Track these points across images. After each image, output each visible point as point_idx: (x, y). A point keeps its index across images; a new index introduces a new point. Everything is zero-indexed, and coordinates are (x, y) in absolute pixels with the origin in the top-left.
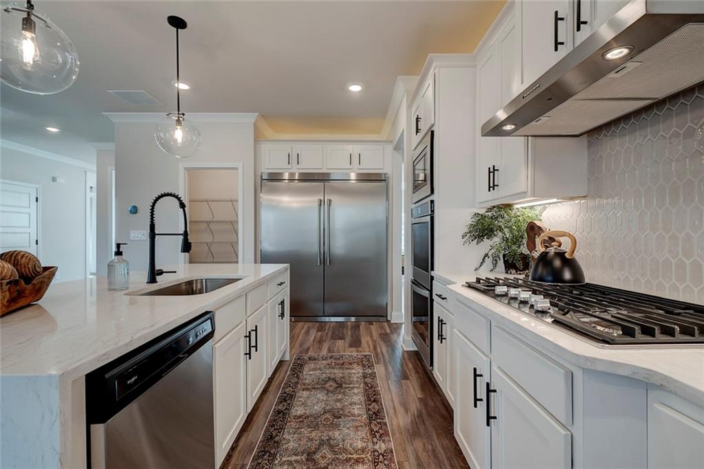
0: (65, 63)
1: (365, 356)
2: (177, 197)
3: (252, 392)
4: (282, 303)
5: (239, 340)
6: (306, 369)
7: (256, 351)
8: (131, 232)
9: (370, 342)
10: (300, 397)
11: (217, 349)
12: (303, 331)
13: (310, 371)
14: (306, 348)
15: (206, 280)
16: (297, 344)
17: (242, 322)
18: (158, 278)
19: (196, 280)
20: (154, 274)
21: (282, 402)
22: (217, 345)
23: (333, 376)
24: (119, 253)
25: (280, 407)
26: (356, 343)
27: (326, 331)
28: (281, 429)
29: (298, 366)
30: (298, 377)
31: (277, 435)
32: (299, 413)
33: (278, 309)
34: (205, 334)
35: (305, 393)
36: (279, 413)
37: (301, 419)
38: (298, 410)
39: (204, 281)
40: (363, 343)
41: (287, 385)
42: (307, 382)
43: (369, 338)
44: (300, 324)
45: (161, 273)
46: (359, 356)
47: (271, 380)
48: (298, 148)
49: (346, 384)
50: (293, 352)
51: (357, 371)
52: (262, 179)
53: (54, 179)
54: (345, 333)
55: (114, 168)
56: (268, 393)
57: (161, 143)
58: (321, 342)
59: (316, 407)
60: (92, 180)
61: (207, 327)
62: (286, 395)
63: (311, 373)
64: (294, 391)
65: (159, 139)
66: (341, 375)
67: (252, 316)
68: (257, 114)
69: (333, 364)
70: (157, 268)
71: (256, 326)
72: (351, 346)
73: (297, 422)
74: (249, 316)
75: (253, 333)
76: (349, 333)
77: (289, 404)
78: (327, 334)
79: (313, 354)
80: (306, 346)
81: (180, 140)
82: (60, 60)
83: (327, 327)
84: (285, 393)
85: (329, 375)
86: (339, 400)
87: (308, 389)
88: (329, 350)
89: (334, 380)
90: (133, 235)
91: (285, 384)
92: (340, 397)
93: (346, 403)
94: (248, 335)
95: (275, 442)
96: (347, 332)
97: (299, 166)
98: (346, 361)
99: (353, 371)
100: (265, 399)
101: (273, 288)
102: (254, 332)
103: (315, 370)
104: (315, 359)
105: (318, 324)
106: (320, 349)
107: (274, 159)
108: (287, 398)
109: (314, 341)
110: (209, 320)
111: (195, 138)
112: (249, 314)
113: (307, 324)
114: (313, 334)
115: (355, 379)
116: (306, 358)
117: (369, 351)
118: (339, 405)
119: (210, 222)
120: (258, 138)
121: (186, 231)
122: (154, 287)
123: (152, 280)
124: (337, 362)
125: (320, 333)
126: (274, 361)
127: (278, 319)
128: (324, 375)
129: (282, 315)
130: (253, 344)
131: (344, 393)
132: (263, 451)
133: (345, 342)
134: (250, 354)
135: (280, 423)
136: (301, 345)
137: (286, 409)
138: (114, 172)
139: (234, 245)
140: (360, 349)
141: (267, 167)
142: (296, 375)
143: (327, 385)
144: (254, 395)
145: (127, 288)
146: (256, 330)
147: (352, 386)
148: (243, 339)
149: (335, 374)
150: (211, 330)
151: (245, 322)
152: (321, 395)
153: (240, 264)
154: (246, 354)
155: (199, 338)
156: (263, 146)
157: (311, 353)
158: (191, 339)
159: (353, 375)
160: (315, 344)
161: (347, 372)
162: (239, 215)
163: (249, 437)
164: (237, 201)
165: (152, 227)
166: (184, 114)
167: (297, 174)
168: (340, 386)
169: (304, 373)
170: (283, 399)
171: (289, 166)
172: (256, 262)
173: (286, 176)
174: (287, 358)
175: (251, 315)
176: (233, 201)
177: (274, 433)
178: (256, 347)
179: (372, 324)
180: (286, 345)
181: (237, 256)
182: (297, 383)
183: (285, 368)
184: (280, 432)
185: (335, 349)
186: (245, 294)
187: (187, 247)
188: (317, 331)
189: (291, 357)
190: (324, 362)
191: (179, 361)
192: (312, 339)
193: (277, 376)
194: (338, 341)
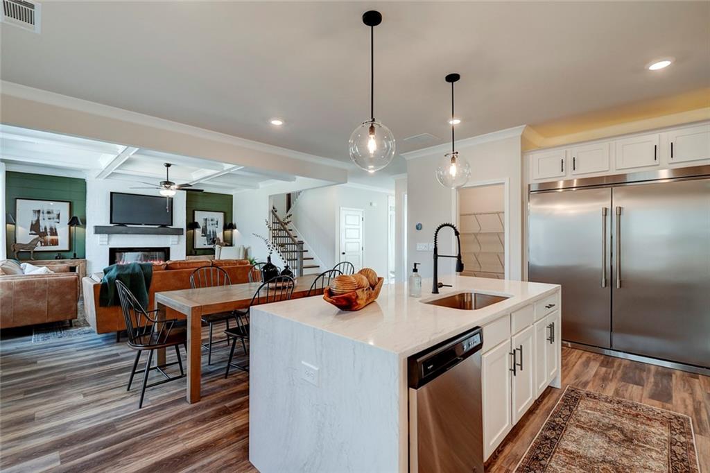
0: (388, 147)
1: (677, 418)
2: (453, 227)
3: (517, 408)
4: (552, 326)
5: (504, 355)
6: (582, 405)
7: (521, 369)
8: (418, 244)
9: (689, 402)
10: (573, 433)
11: (485, 359)
12: (580, 361)
13: (587, 408)
14: (583, 381)
15: (475, 294)
16: (572, 374)
17: (506, 340)
18: (439, 289)
19: (467, 294)
20: (437, 286)
21: (550, 429)
22: (485, 356)
23: (619, 425)
24: (415, 270)
25: (548, 434)
26: (663, 395)
27: (615, 369)
28: (548, 455)
29: (572, 399)
30: (570, 410)
31: (543, 459)
32: (570, 448)
33: (546, 333)
34: (475, 345)
35: (579, 430)
36: (547, 439)
37: (572, 456)
38: (568, 444)
39: (473, 295)
40: (674, 398)
41: (557, 414)
42: (582, 420)
43: (686, 395)
44: (576, 353)
45: (441, 286)
46: (665, 414)
47: (538, 403)
48: (574, 151)
49: (639, 441)
50: (565, 382)
51: (659, 433)
52: (530, 191)
53: (371, 204)
54: (645, 378)
55: (406, 192)
56: (535, 415)
57: (440, 179)
58: (605, 379)
59: (592, 451)
60: (392, 202)
61: (476, 339)
62: (555, 424)
63: (589, 411)
64: (565, 424)
65: (440, 176)
66: (632, 428)
67: (518, 335)
68: (525, 126)
69: (621, 412)
70: (439, 282)
71: (521, 346)
72: (652, 397)
73: (567, 457)
74: (514, 335)
75: (518, 353)
76: (652, 380)
77: (558, 434)
78: (615, 373)
79: (593, 391)
80: (584, 379)
81: (454, 175)
82: (386, 146)
83: (616, 364)
84: (554, 421)
85: (614, 422)
86: (627, 457)
87: (582, 428)
88: (617, 393)
89: (621, 430)
90: (418, 247)
91: (555, 412)
92: (627, 452)
93: (636, 463)
94: (513, 352)
95: (541, 464)
96: (648, 378)
97: (575, 172)
98: (641, 412)
99: (653, 430)
100: (531, 419)
101: (540, 309)
102: (519, 351)
103: (595, 409)
104: (595, 398)
105: (602, 358)
106: (604, 388)
107: (544, 167)
108: (557, 428)
109: (595, 376)
110: (478, 335)
111: (466, 170)
112: (513, 333)
113: (587, 355)
114: (594, 367)
115: (655, 440)
116: (583, 392)
117: (685, 413)
118: (625, 461)
119: (477, 234)
120: (526, 147)
121: (459, 254)
122: (437, 297)
123: (436, 291)
124: (628, 410)
125: (604, 369)
126: (542, 384)
127: (546, 342)
128: (607, 420)
129: (551, 339)
130: (518, 361)
131: (634, 451)
132: (527, 467)
133: (642, 389)
134: (515, 370)
135: (546, 449)
136: (577, 377)
137: (555, 438)
138: (406, 196)
139: (500, 257)
140: (668, 405)
141: (536, 177)
142: (568, 408)
143: (610, 433)
144: (519, 410)
145: (420, 296)
146: (521, 350)
147: (648, 446)
148: (507, 355)
149: (622, 423)
150: (479, 342)
151: (510, 340)
152: (600, 441)
153: (506, 280)
154: (510, 370)
155: (471, 347)
156: (531, 156)
157: (589, 389)
158: (465, 347)
159: (652, 435)
160: (597, 381)
161: (641, 428)
162: (505, 227)
163: (514, 448)
164: (503, 213)
165: (436, 250)
166: (457, 153)
167: (575, 181)
168: (630, 440)
169: (579, 408)
170: (552, 427)
171: (563, 174)
172: (523, 280)
173: (561, 185)
174: (558, 385)
175: (515, 334)
176: (500, 214)
177: (541, 456)
178: (521, 365)
179: (698, 378)
180: (557, 371)
181: (503, 267)
182: (569, 417)
183: (555, 396)
184: (547, 458)
185: (627, 395)
186: (509, 314)
187: (460, 268)
188: (600, 366)
189: (564, 386)
190: (607, 404)
191: (457, 362)
192: (593, 373)
193: (545, 401)
194: (631, 385)
